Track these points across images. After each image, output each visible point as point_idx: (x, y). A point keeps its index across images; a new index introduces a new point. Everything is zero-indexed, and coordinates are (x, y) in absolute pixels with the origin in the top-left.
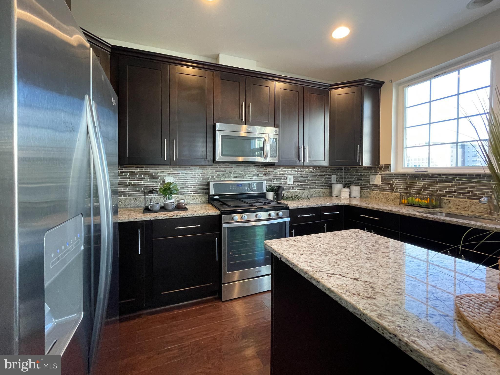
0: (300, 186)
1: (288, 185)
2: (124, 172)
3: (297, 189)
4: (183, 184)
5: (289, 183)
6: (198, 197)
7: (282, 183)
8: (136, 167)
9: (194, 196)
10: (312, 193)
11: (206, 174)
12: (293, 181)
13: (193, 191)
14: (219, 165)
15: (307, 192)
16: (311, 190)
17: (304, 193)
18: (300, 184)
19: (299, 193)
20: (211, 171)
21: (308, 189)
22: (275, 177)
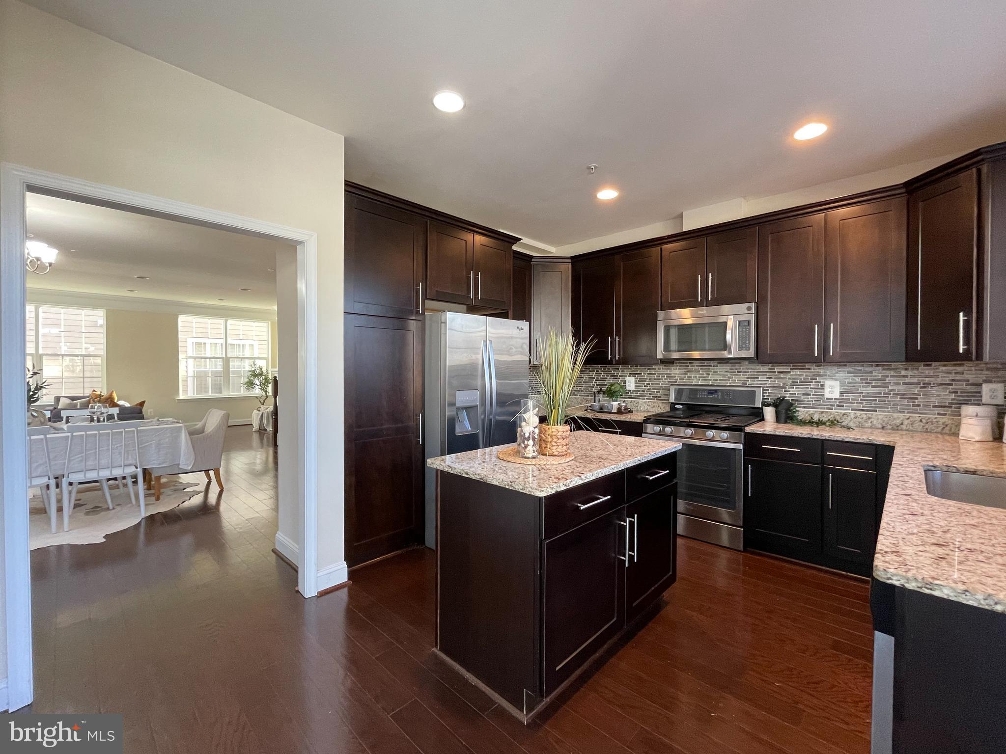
0: (860, 403)
1: (827, 399)
2: (591, 371)
3: (852, 410)
4: (645, 386)
5: (827, 395)
6: (660, 405)
7: (810, 395)
8: (601, 367)
9: (655, 402)
10: (898, 422)
11: (672, 375)
12: (841, 392)
13: (656, 397)
14: (690, 363)
15: (880, 417)
16: (896, 415)
17: (869, 418)
18: (861, 400)
19: (856, 417)
20: (679, 371)
21: (889, 412)
22: (792, 382)
